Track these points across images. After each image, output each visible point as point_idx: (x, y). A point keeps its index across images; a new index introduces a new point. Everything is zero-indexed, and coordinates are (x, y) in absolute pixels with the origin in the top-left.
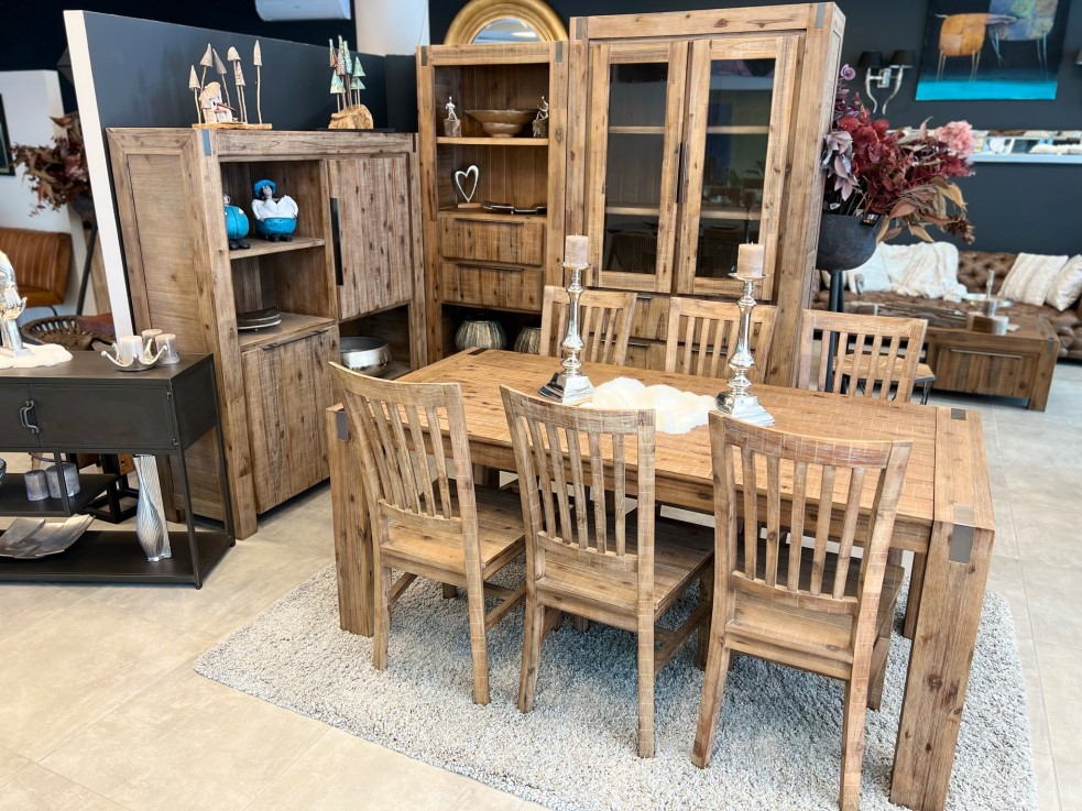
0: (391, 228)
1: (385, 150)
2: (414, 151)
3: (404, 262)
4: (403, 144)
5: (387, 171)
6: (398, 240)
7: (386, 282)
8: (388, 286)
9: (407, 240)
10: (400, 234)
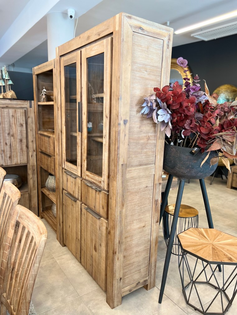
0: (13, 136)
1: (10, 106)
2: (31, 107)
3: (22, 149)
4: (23, 104)
5: (11, 114)
6: (18, 141)
7: (8, 155)
8: (10, 157)
9: (24, 141)
10: (19, 138)
